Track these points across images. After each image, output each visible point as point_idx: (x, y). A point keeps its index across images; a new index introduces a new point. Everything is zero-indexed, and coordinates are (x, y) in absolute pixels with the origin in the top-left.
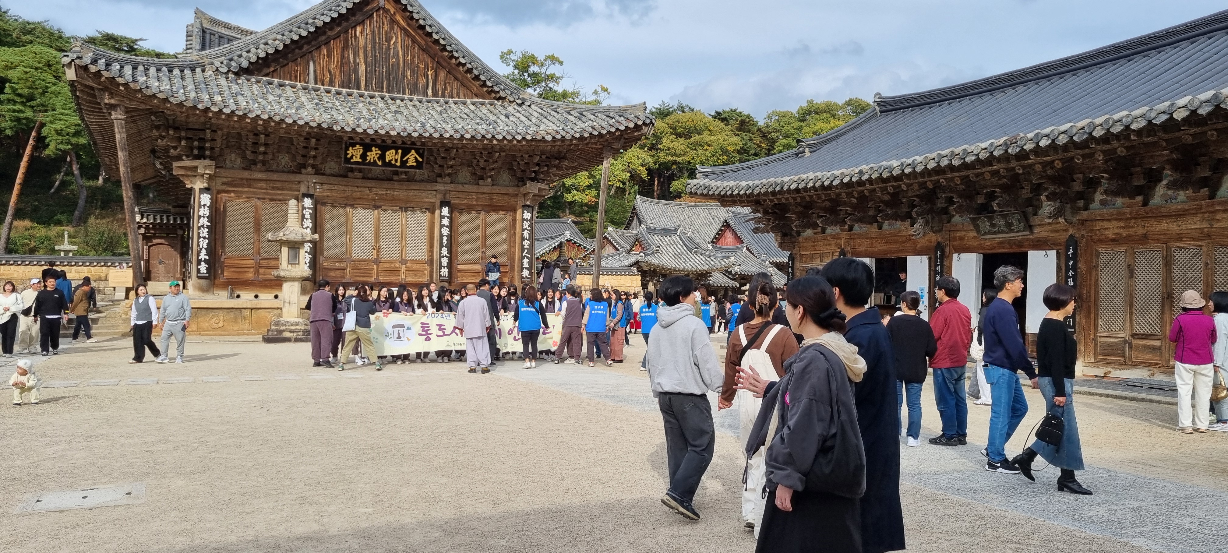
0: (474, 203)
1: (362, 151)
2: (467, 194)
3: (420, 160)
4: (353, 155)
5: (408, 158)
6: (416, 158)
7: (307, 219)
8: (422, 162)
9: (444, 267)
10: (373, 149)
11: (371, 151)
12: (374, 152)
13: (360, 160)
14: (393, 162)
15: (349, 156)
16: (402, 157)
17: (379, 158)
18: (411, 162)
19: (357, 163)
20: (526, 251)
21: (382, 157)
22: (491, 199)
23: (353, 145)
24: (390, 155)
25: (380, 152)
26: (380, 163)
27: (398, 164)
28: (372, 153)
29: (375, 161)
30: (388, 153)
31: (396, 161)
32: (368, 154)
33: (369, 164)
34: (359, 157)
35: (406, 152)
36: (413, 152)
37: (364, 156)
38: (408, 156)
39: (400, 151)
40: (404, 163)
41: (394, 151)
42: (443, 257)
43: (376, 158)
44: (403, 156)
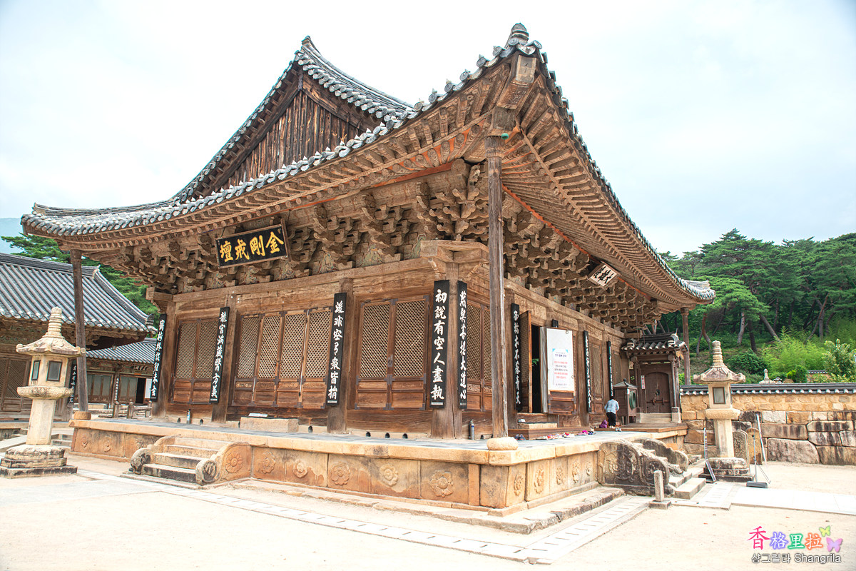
0: (381, 290)
1: (230, 246)
2: (372, 279)
3: (281, 242)
4: (225, 254)
5: (270, 244)
6: (276, 241)
7: (221, 335)
8: (284, 244)
9: (333, 385)
10: (239, 241)
11: (238, 245)
12: (241, 246)
13: (232, 259)
14: (259, 253)
15: (222, 256)
16: (265, 245)
17: (245, 251)
18: (275, 250)
19: (230, 262)
20: (439, 354)
21: (248, 249)
22: (401, 281)
23: (222, 242)
24: (256, 245)
25: (244, 244)
26: (248, 257)
27: (264, 254)
28: (239, 247)
29: (243, 255)
30: (251, 243)
31: (261, 249)
32: (236, 248)
33: (240, 261)
34: (230, 254)
35: (267, 237)
36: (272, 233)
37: (233, 253)
38: (269, 241)
39: (261, 237)
40: (268, 250)
41: (255, 239)
42: (333, 371)
43: (243, 253)
44: (265, 243)
